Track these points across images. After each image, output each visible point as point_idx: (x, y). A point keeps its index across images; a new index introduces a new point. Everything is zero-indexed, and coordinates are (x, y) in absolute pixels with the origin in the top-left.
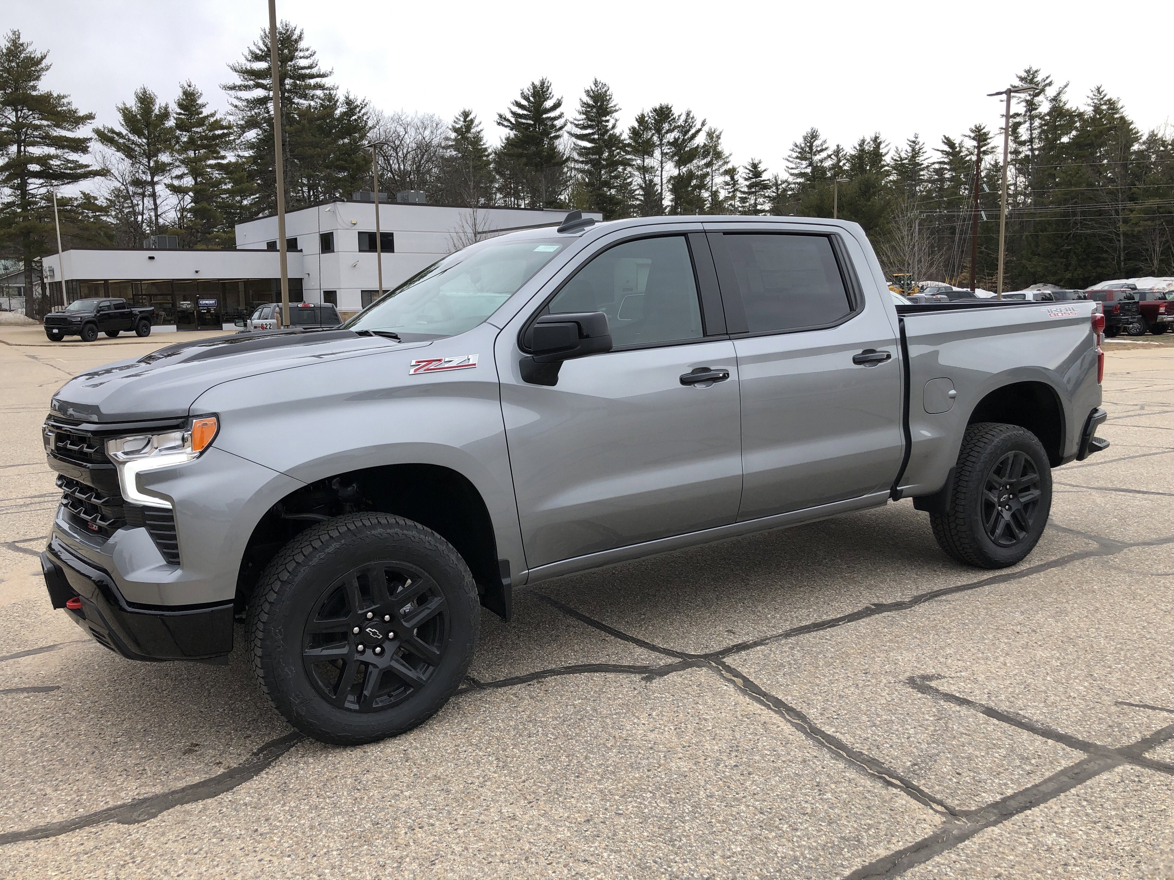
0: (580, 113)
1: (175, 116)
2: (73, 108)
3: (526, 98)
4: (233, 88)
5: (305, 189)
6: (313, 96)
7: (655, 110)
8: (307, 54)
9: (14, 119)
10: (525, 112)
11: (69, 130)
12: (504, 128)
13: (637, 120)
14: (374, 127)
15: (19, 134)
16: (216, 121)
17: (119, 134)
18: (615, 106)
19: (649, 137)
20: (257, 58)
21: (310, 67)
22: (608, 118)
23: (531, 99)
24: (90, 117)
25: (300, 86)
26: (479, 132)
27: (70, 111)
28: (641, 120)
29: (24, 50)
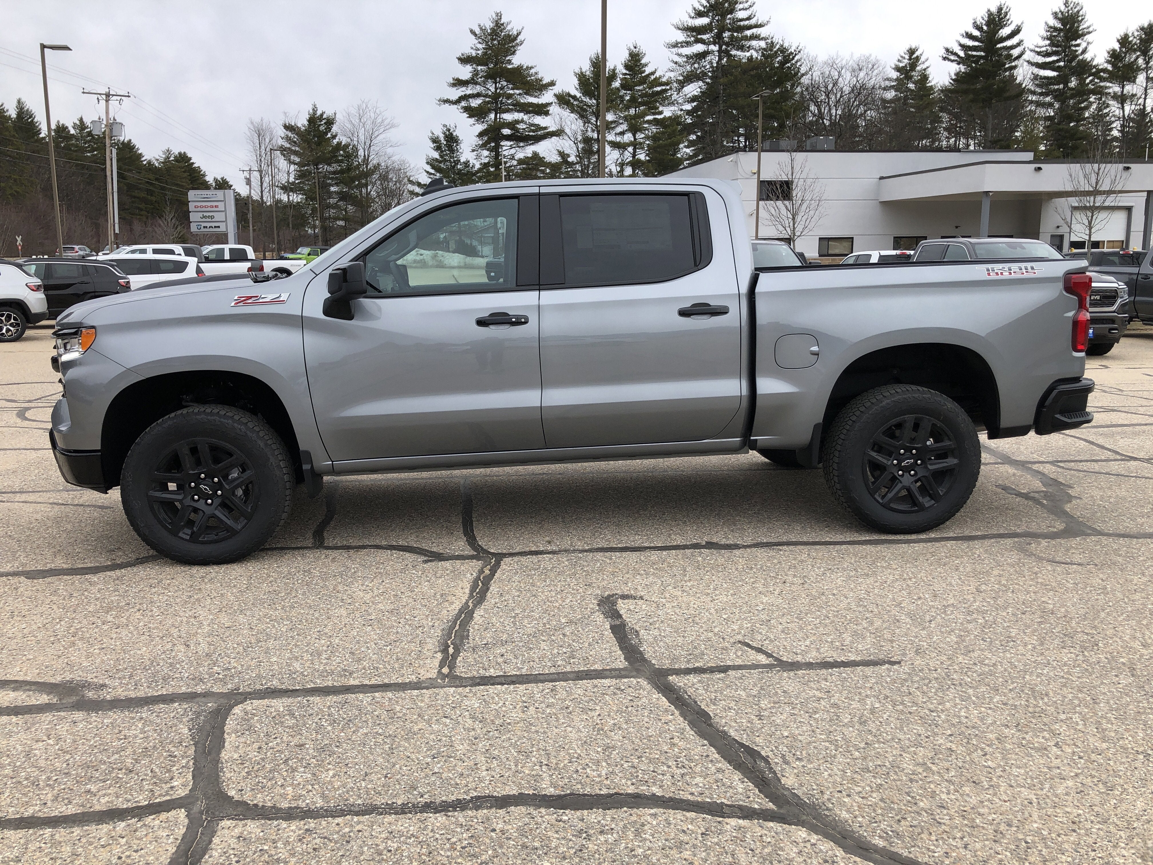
0: (1044, 39)
1: (621, 76)
2: (540, 76)
3: (979, 28)
4: (675, 45)
5: (742, 139)
6: (749, 47)
7: (1142, 29)
8: (746, 5)
9: (493, 90)
10: (976, 44)
11: (535, 97)
12: (950, 63)
13: (1118, 41)
14: (806, 74)
15: (496, 103)
16: (655, 79)
17: (574, 97)
18: (1088, 27)
19: (1132, 60)
20: (700, 14)
21: (749, 18)
22: (1079, 41)
23: (985, 28)
24: (552, 84)
25: (737, 37)
26: (925, 70)
27: (537, 80)
28: (1124, 41)
29: (504, 29)
